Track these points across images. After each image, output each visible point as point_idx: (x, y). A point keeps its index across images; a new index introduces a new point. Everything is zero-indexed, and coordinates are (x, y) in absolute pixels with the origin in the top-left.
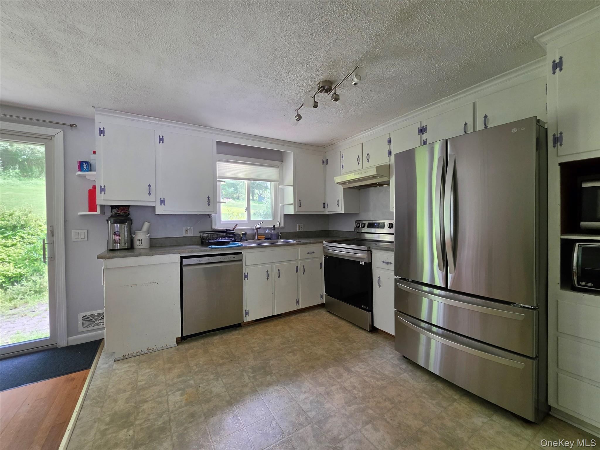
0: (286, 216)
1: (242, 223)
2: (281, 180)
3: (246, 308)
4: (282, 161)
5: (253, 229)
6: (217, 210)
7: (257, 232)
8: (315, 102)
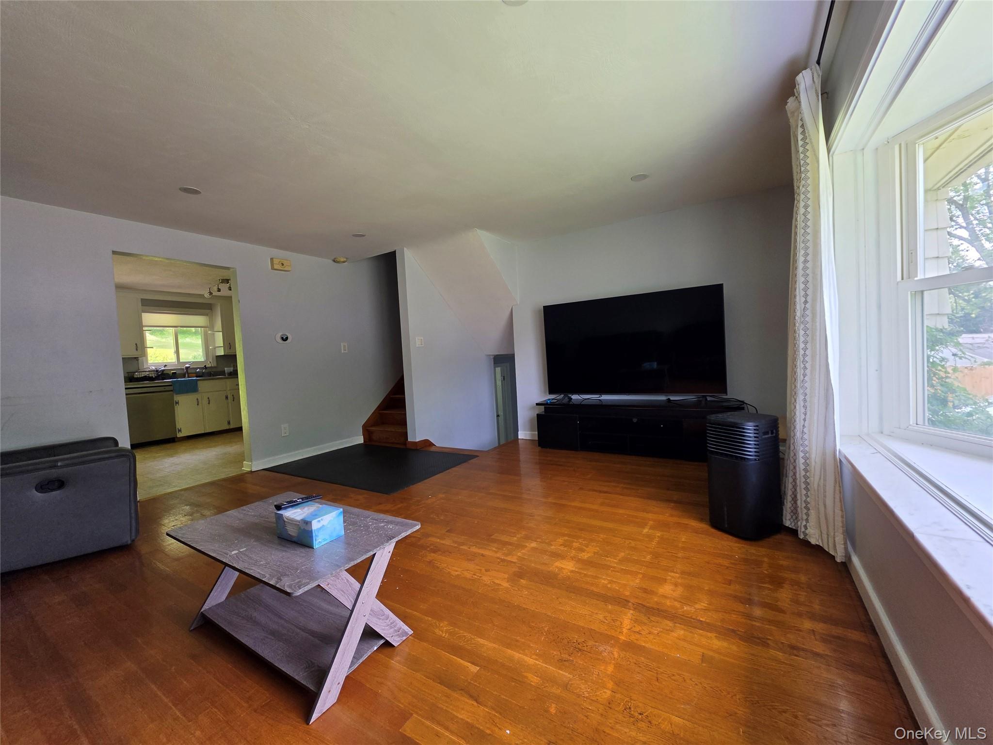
0: (218, 357)
1: (171, 364)
2: (211, 326)
3: (178, 426)
4: (211, 310)
5: (183, 369)
6: (144, 354)
7: (187, 371)
8: (218, 289)
